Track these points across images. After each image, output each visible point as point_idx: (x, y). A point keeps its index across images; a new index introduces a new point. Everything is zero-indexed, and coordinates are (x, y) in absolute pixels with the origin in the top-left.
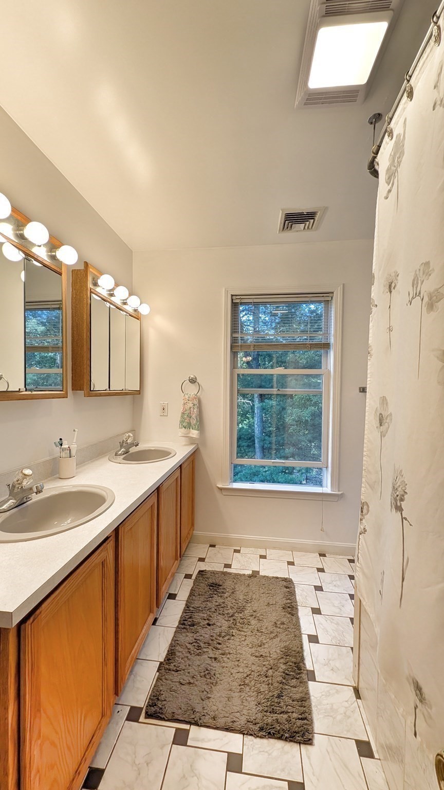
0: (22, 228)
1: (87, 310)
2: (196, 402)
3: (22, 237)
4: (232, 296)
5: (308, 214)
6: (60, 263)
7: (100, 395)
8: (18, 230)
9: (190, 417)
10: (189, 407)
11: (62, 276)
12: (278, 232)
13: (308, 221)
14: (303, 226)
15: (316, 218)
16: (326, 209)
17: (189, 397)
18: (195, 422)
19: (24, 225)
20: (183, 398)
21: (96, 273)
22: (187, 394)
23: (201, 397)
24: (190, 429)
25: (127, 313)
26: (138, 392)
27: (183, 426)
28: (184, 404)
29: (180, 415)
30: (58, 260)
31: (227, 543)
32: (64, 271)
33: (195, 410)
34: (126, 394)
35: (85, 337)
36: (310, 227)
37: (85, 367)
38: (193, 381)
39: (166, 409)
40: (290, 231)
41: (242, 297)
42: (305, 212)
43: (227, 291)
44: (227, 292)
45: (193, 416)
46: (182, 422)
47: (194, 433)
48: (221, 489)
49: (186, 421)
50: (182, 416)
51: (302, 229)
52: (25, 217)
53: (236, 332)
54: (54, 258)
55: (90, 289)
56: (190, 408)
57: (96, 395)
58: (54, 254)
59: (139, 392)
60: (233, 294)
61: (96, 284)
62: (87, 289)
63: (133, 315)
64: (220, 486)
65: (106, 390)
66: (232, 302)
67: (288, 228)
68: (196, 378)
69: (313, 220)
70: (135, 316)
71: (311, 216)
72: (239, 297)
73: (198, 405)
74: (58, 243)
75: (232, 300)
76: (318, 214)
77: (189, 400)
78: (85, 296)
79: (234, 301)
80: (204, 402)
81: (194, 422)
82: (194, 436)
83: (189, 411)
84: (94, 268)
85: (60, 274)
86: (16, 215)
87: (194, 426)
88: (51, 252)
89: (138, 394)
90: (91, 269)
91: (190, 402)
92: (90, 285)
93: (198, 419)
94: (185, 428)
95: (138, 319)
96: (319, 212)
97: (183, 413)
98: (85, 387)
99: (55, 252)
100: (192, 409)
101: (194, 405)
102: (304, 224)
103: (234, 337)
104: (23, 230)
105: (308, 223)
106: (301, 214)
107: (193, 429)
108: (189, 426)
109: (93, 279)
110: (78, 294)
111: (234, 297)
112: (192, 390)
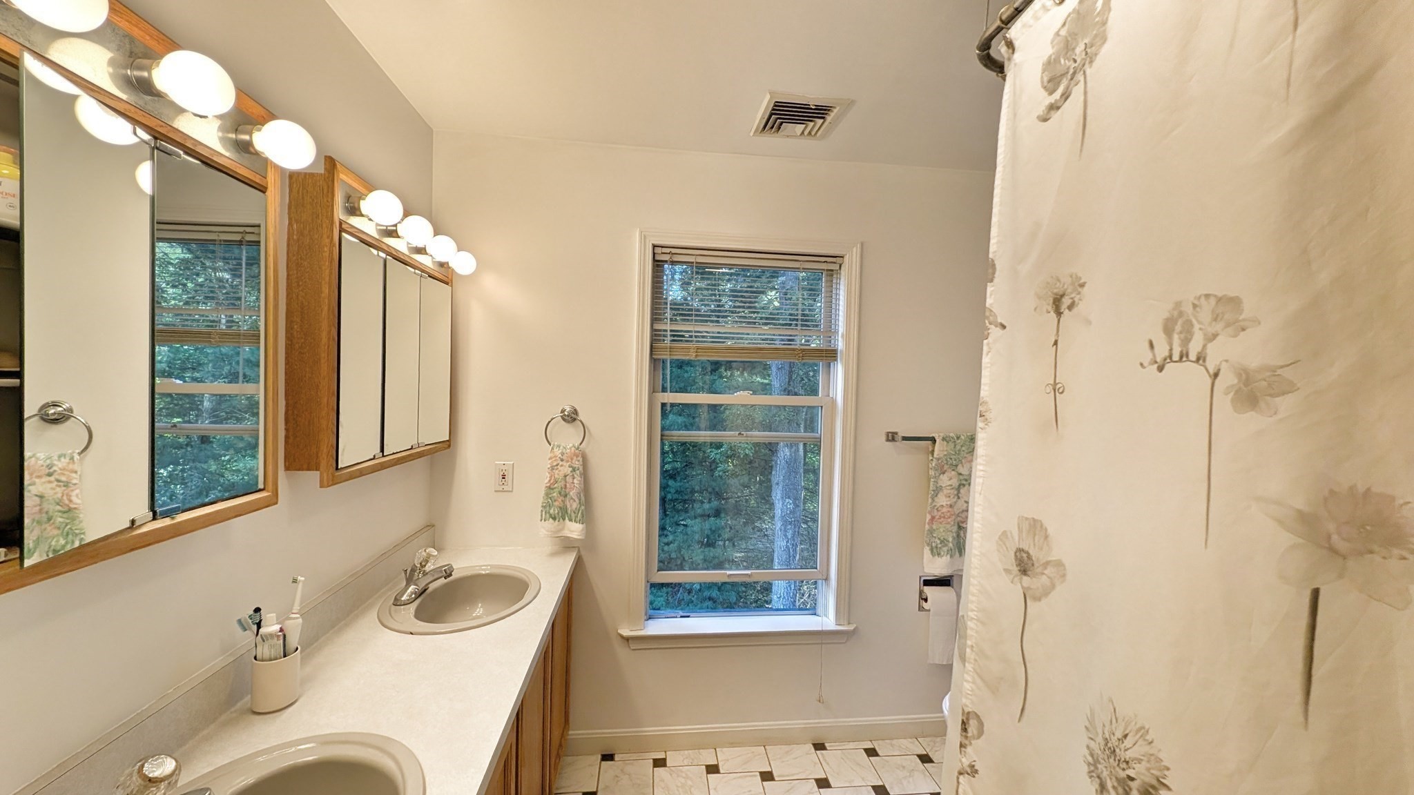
0: (146, 62)
1: (331, 273)
2: (577, 463)
3: (145, 87)
4: (654, 246)
5: (819, 108)
6: (263, 163)
7: (361, 473)
8: (132, 66)
9: (566, 496)
10: (562, 474)
11: (268, 193)
12: (752, 134)
13: (811, 121)
14: (802, 129)
15: (829, 119)
16: (852, 102)
17: (562, 454)
18: (575, 505)
19: (154, 56)
20: (550, 455)
21: (355, 185)
22: (559, 446)
23: (587, 451)
24: (564, 519)
25: (423, 271)
26: (445, 445)
27: (551, 516)
28: (552, 468)
29: (543, 493)
30: (257, 154)
31: (639, 745)
32: (272, 181)
33: (575, 481)
34: (420, 455)
35: (324, 340)
36: (813, 133)
37: (324, 413)
38: (571, 417)
39: (508, 478)
40: (776, 134)
41: (674, 251)
42: (812, 104)
43: (645, 236)
44: (644, 238)
45: (573, 493)
46: (546, 507)
47: (574, 530)
48: (627, 639)
49: (556, 503)
50: (547, 494)
51: (799, 133)
52: (156, 33)
53: (660, 320)
54: (245, 148)
55: (341, 224)
56: (565, 476)
57: (352, 477)
58: (247, 137)
59: (448, 445)
60: (656, 243)
61: (354, 211)
62: (332, 222)
63: (437, 275)
64: (626, 632)
65: (374, 458)
66: (654, 260)
67: (772, 128)
68: (575, 412)
69: (822, 120)
70: (440, 276)
71: (821, 112)
72: (668, 250)
73: (581, 469)
74: (257, 111)
75: (654, 254)
76: (835, 111)
77: (562, 460)
78: (327, 241)
79: (658, 258)
80: (594, 461)
81: (573, 505)
82: (575, 535)
83: (563, 483)
84: (350, 170)
85: (263, 189)
86: (123, 24)
87: (573, 515)
88: (236, 131)
89: (445, 449)
90: (342, 176)
91: (564, 463)
92: (339, 214)
93: (583, 498)
94: (554, 519)
95: (447, 283)
96: (838, 108)
97: (549, 488)
98: (323, 464)
99: (251, 134)
100: (569, 479)
101: (574, 470)
102: (804, 126)
103: (656, 330)
104: (149, 69)
105: (812, 124)
106: (805, 107)
107: (570, 520)
108: (563, 514)
109: (348, 198)
110: (306, 232)
111: (658, 250)
112: (568, 438)
